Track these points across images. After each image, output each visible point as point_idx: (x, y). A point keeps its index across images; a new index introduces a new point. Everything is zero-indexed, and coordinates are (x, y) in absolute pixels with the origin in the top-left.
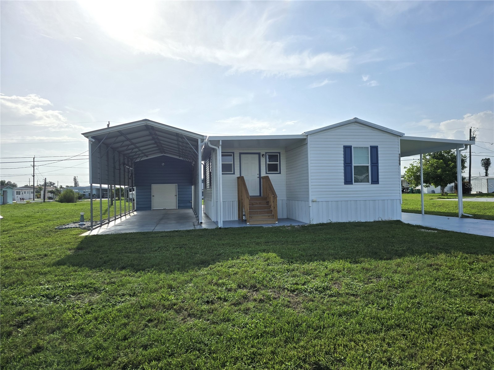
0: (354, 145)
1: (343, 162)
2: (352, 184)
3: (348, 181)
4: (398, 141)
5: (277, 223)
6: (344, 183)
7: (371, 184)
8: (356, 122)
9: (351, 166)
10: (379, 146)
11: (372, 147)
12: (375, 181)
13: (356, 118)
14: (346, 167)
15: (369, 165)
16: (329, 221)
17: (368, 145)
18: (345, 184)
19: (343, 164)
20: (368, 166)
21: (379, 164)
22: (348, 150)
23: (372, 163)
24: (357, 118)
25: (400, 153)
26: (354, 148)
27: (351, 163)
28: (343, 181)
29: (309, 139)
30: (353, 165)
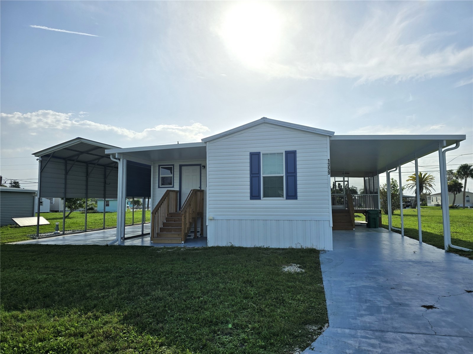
0: (262, 151)
1: (249, 172)
2: (260, 199)
3: (255, 195)
4: (327, 142)
5: (183, 243)
6: (249, 198)
7: (286, 199)
8: (264, 122)
9: (259, 177)
10: (297, 150)
11: (287, 153)
12: (292, 195)
13: (264, 118)
14: (252, 179)
15: (284, 175)
16: (229, 245)
17: (283, 150)
18: (251, 199)
19: (249, 175)
20: (282, 177)
21: (298, 174)
22: (255, 158)
23: (287, 172)
24: (266, 118)
25: (329, 158)
26: (263, 154)
27: (259, 173)
28: (249, 195)
29: (209, 147)
30: (262, 175)
